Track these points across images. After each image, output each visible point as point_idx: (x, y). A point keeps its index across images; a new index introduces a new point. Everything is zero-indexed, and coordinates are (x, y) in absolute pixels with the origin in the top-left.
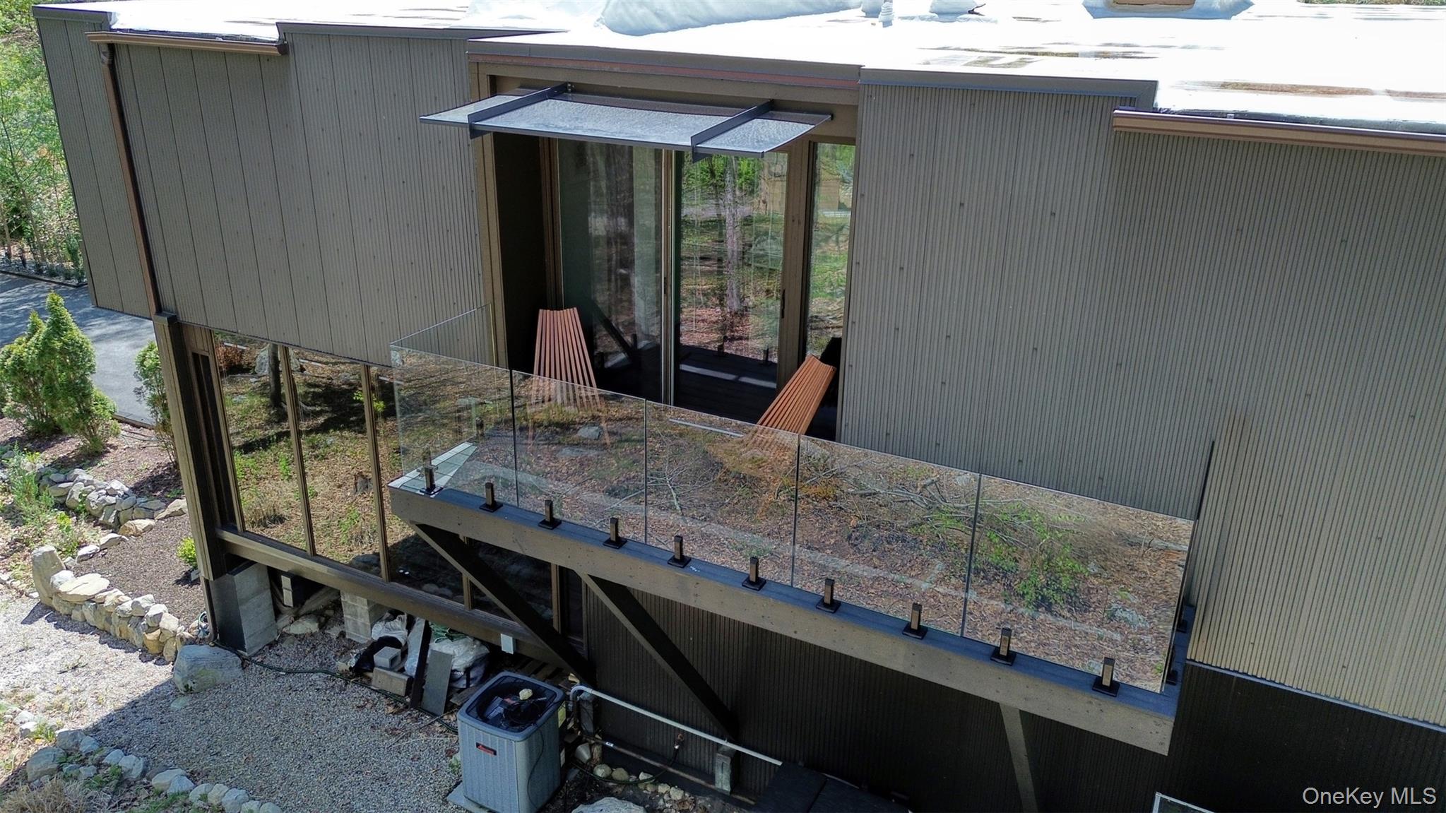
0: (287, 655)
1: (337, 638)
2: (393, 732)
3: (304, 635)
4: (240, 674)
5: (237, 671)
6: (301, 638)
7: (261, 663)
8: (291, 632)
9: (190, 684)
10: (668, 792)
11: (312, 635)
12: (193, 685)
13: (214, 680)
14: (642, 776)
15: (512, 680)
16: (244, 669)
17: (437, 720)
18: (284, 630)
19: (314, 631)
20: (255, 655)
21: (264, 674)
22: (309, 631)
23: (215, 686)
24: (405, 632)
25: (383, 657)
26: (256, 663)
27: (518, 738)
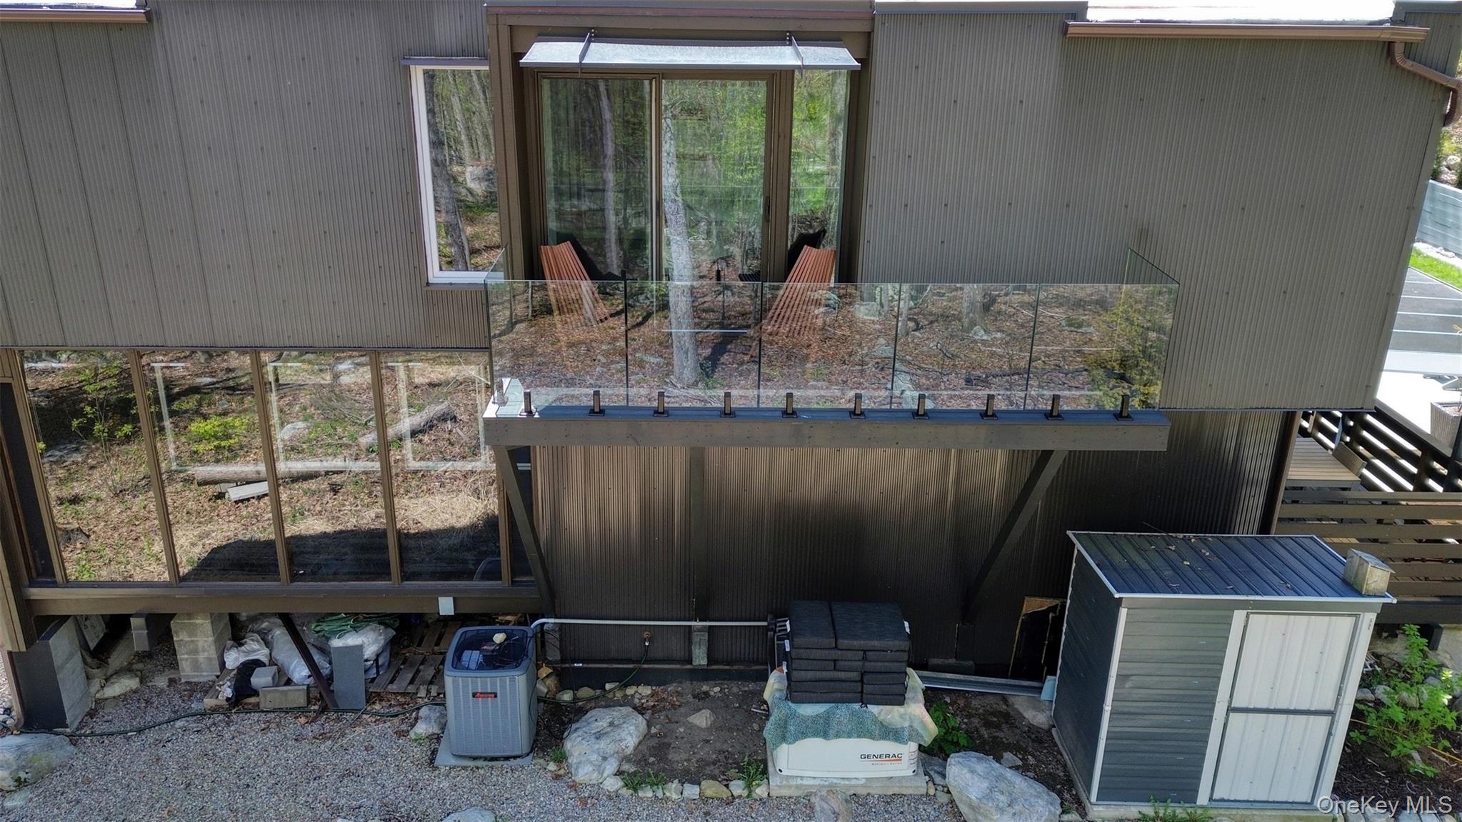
0: (120, 718)
1: (168, 686)
2: (323, 736)
3: (125, 695)
4: (76, 751)
5: (70, 748)
6: (124, 698)
7: (92, 734)
8: (106, 696)
9: (23, 775)
10: (636, 692)
11: (135, 692)
12: (26, 776)
13: (49, 764)
14: (608, 686)
15: (475, 633)
16: (75, 745)
17: (362, 713)
18: (98, 695)
19: (134, 688)
20: (78, 729)
21: (106, 741)
22: (128, 689)
23: (52, 770)
24: (266, 651)
25: (260, 679)
26: (86, 736)
27: (518, 673)
